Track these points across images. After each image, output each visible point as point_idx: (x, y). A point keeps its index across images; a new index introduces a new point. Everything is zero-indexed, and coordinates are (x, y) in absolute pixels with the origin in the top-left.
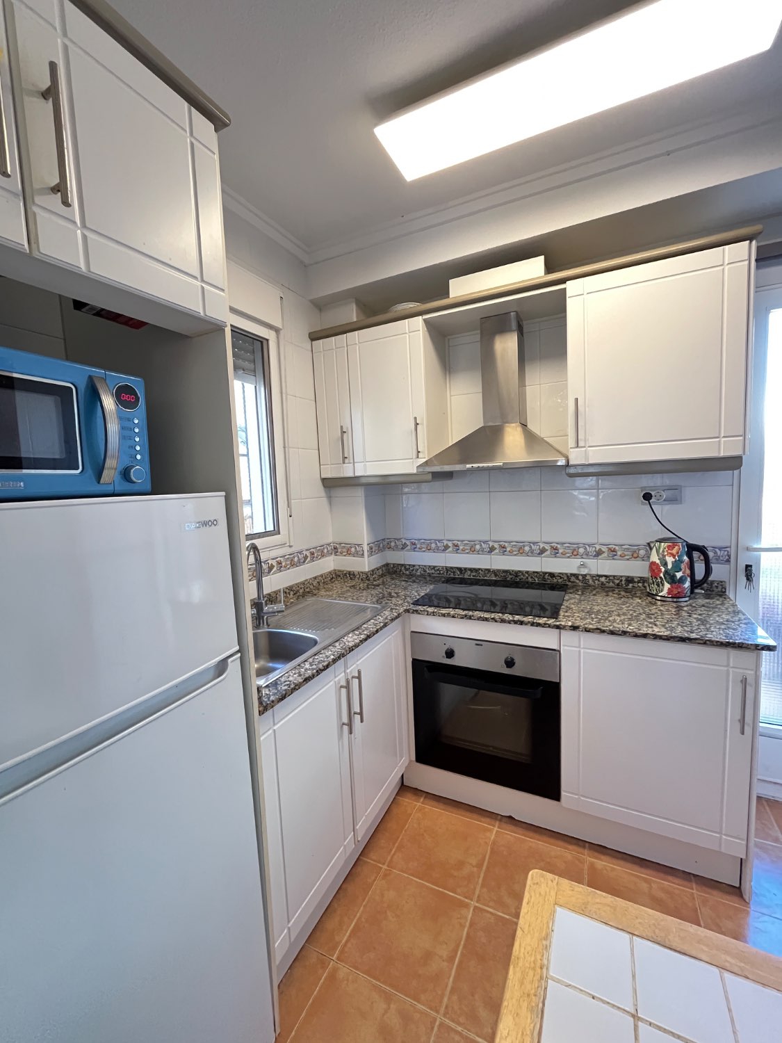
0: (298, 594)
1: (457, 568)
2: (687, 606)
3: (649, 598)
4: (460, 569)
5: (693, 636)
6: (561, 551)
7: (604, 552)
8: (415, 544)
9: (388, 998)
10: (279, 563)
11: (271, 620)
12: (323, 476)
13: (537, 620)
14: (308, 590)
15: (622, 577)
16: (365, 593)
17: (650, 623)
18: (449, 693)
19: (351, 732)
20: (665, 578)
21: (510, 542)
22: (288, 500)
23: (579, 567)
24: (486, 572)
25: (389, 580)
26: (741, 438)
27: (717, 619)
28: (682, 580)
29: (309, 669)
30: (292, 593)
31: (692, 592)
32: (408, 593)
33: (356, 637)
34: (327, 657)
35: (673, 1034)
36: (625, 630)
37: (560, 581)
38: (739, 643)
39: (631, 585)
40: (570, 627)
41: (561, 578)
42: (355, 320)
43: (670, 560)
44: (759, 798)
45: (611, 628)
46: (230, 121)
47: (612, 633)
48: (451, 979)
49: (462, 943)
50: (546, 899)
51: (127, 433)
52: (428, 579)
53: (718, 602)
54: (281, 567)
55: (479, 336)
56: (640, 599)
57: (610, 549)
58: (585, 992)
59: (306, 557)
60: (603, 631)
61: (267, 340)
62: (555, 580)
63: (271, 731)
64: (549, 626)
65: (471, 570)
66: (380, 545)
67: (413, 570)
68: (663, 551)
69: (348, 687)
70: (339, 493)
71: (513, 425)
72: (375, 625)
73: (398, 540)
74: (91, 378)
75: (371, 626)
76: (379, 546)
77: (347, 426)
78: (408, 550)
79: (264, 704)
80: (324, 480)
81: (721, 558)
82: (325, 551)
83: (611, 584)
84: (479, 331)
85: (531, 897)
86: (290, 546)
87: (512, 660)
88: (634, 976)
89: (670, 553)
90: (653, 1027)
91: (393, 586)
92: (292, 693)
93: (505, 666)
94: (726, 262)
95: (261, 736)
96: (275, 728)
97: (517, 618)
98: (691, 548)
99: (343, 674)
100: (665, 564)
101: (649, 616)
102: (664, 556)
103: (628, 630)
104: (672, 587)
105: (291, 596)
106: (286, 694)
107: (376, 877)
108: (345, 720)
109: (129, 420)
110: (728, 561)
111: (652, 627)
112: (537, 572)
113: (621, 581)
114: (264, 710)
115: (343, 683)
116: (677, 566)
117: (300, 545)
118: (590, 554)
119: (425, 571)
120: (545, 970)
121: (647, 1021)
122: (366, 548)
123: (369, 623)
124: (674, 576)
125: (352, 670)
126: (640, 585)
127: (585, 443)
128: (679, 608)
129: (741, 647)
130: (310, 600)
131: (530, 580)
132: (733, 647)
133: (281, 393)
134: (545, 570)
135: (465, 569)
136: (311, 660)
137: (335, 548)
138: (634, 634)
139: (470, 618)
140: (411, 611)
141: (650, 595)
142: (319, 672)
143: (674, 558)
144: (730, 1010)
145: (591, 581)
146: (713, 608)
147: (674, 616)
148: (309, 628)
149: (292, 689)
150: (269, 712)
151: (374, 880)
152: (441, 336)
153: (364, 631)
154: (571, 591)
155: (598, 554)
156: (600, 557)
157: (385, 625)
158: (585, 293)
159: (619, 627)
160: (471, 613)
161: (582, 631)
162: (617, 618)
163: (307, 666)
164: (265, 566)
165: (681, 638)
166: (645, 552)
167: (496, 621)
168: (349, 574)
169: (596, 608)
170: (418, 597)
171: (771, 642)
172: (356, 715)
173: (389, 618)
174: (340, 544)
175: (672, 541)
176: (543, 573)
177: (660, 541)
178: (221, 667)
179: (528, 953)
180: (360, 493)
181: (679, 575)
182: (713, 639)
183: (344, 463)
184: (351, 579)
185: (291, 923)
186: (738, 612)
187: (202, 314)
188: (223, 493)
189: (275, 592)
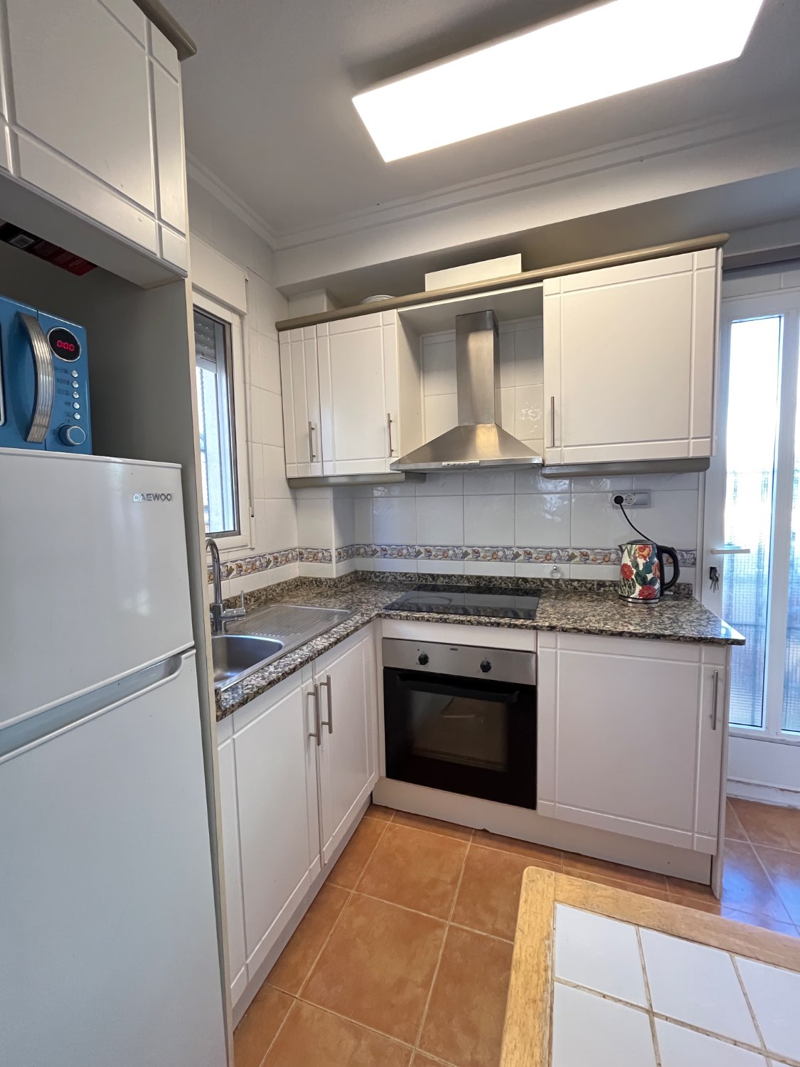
0: (260, 601)
1: (430, 575)
2: (658, 607)
3: (621, 601)
4: (432, 576)
5: (667, 632)
6: (534, 556)
7: (576, 556)
8: (385, 550)
9: (358, 1034)
10: (240, 567)
11: (231, 626)
12: (289, 476)
13: (513, 621)
14: (271, 597)
15: (593, 581)
16: (332, 600)
17: (625, 622)
18: (422, 701)
19: (319, 743)
20: (637, 580)
21: (483, 547)
22: (250, 498)
23: (552, 572)
24: (459, 578)
25: (358, 587)
26: (709, 439)
27: (688, 617)
28: (652, 582)
29: (274, 673)
30: (253, 599)
31: (662, 594)
32: (380, 599)
33: (324, 640)
34: (294, 660)
35: (692, 1027)
36: (601, 628)
37: (533, 586)
38: (711, 638)
39: (602, 589)
40: (548, 627)
41: (534, 583)
42: (325, 310)
43: (641, 562)
44: (729, 799)
45: (588, 627)
46: (196, 49)
47: (589, 632)
48: (427, 1007)
49: (438, 966)
50: (545, 896)
51: (63, 386)
52: (399, 586)
53: (686, 603)
54: (241, 571)
55: (455, 335)
56: (612, 601)
57: (582, 553)
58: (595, 991)
59: (268, 562)
60: (580, 631)
61: (230, 324)
62: (529, 586)
63: (229, 741)
64: (527, 627)
65: (444, 576)
66: (349, 552)
67: (383, 577)
68: (635, 553)
69: (316, 693)
70: (306, 494)
71: (489, 425)
72: (346, 628)
73: (367, 546)
74: (18, 315)
75: (341, 630)
76: (347, 553)
77: (315, 421)
78: (378, 557)
79: (223, 708)
80: (289, 480)
81: (688, 561)
82: (290, 556)
83: (584, 589)
84: (455, 330)
85: (528, 895)
86: (252, 549)
87: (489, 664)
88: (644, 969)
89: (642, 555)
90: (670, 1021)
91: (363, 593)
92: (255, 697)
93: (481, 671)
94: (695, 268)
95: (218, 746)
96: (234, 737)
97: (493, 620)
98: (661, 550)
99: (311, 680)
100: (637, 566)
101: (623, 616)
102: (635, 558)
103: (604, 628)
104: (643, 588)
105: (252, 602)
106: (248, 698)
107: (344, 902)
108: (313, 731)
109: (66, 372)
110: (694, 564)
111: (627, 626)
112: (511, 578)
113: (593, 585)
114: (222, 715)
115: (311, 690)
116: (648, 567)
117: (263, 548)
118: (563, 558)
119: (396, 578)
120: (549, 972)
121: (663, 1016)
122: (334, 554)
123: (339, 627)
124: (645, 578)
125: (320, 676)
126: (611, 588)
127: (561, 444)
128: (651, 609)
129: (713, 642)
130: (273, 606)
131: (503, 585)
132: (705, 642)
133: (245, 383)
134: (519, 575)
135: (438, 575)
136: (275, 664)
137: (301, 554)
138: (610, 632)
139: (445, 621)
140: (383, 616)
141: (622, 597)
142: (285, 675)
143: (645, 559)
144: (745, 994)
145: (563, 585)
146: (682, 608)
147: (646, 616)
148: (273, 633)
149: (255, 693)
150: (228, 718)
151: (341, 908)
152: (416, 332)
153: (333, 635)
154: (545, 595)
155: (571, 558)
156: (572, 561)
157: (356, 629)
158: (562, 292)
159: (595, 625)
160: (446, 616)
161: (559, 631)
162: (592, 618)
163: (272, 669)
164: (223, 569)
165: (656, 635)
166: (616, 556)
167: (472, 624)
168: (316, 581)
169: (572, 610)
170: (390, 602)
171: (739, 637)
172: (324, 726)
173: (360, 622)
174: (307, 549)
175: (644, 543)
176: (517, 578)
177: (632, 543)
178: (173, 664)
179: (530, 955)
180: (328, 494)
181: (650, 576)
182: (686, 635)
183: (312, 461)
184: (318, 586)
185: (250, 959)
186: (706, 612)
187: (159, 256)
188: (180, 466)
189: (234, 598)
